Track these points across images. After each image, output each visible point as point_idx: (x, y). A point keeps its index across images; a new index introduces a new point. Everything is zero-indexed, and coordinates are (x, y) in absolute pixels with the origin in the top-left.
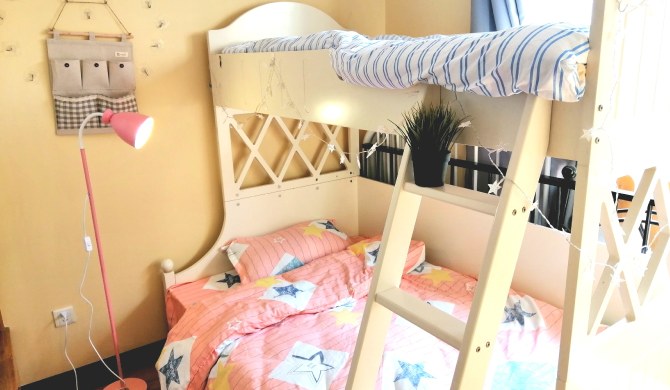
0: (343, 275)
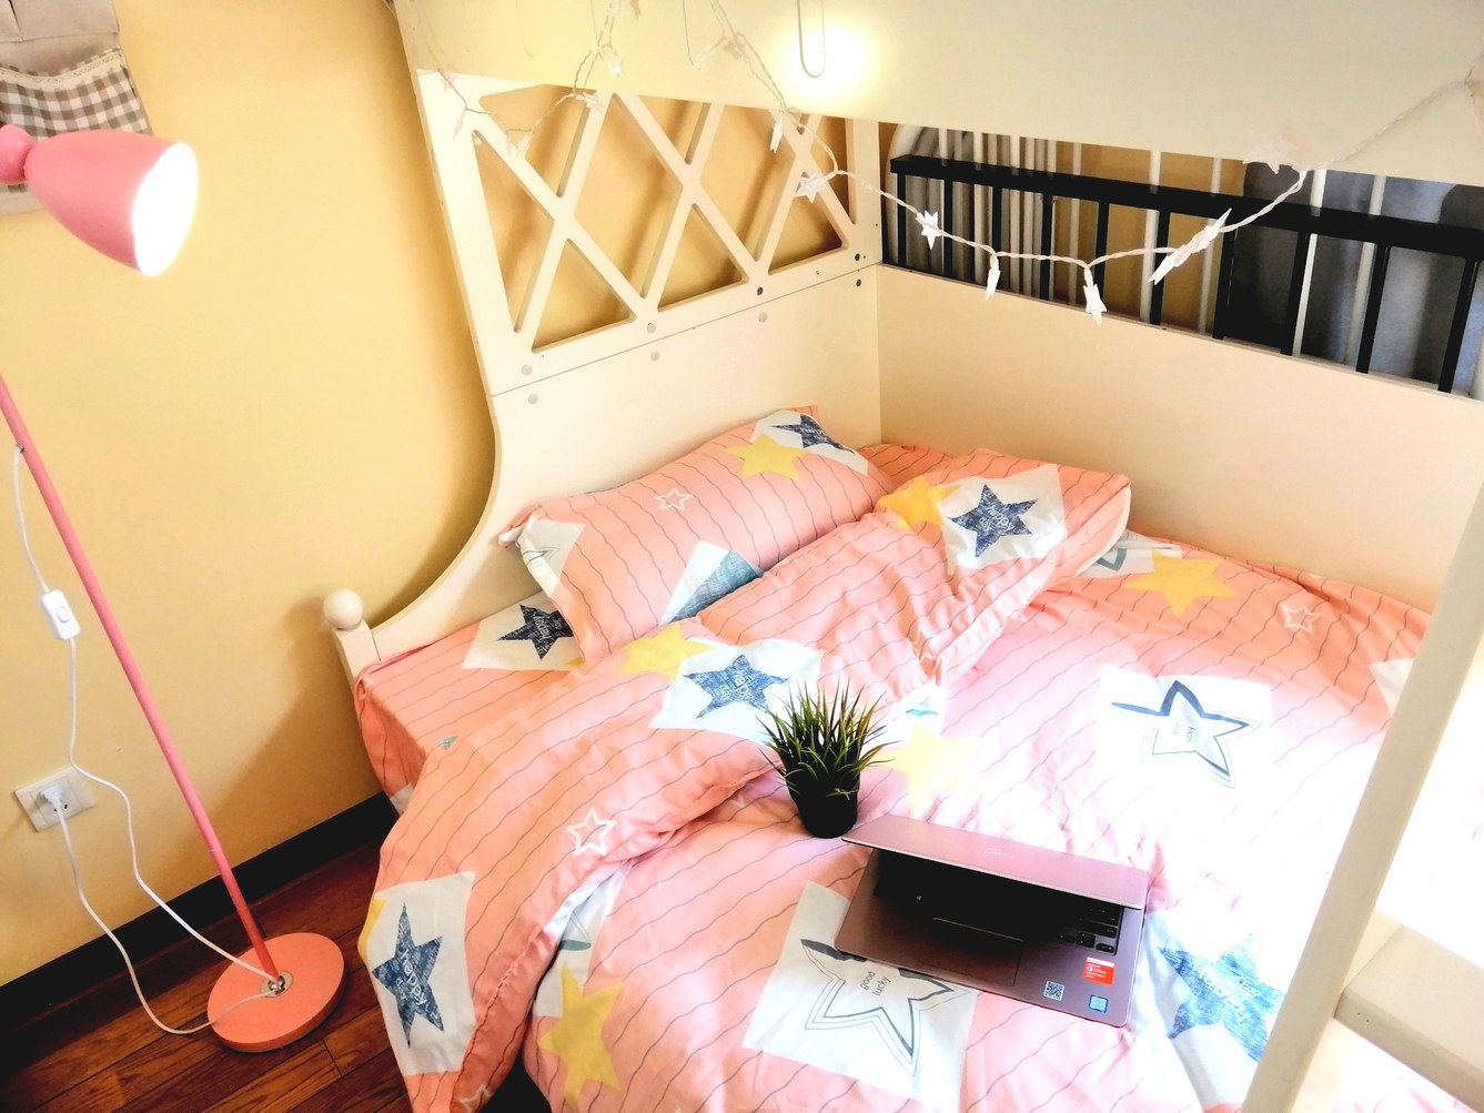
0: (891, 606)
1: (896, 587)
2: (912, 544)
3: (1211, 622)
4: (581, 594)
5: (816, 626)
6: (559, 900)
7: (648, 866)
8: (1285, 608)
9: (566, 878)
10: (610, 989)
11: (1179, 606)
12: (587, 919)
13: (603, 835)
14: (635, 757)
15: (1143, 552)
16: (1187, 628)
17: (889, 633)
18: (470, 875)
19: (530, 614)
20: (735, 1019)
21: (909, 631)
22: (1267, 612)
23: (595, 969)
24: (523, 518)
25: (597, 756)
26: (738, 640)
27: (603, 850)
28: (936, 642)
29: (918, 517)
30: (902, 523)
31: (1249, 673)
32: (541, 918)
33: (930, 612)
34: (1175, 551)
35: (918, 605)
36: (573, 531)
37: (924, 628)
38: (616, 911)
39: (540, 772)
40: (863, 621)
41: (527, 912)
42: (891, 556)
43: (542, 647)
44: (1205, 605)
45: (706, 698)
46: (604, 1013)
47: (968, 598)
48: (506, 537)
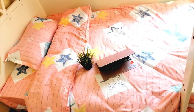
1: (72, 34)
2: (69, 27)
3: (109, 18)
4: (27, 61)
5: (67, 45)
6: (67, 101)
7: (74, 89)
8: (115, 12)
9: (65, 98)
10: (83, 106)
11: (104, 18)
12: (72, 100)
13: (66, 89)
14: (60, 77)
15: (95, 14)
16: (107, 20)
17: (77, 40)
18: (49, 108)
19: (18, 69)
20: (102, 97)
21: (79, 39)
22: (114, 14)
23: (79, 105)
24: (6, 56)
25: (54, 80)
26: (58, 53)
27: (67, 91)
28: (84, 38)
29: (67, 23)
30: (65, 25)
31: (117, 22)
32: (66, 105)
33: (80, 35)
34: (98, 12)
35: (77, 34)
36: (18, 53)
37: (81, 37)
38: (75, 97)
39: (48, 88)
40: (72, 41)
41: (63, 106)
42: (67, 30)
43: (25, 72)
44: (107, 17)
45: (62, 63)
46: (85, 109)
47: (83, 30)
48: (6, 60)
